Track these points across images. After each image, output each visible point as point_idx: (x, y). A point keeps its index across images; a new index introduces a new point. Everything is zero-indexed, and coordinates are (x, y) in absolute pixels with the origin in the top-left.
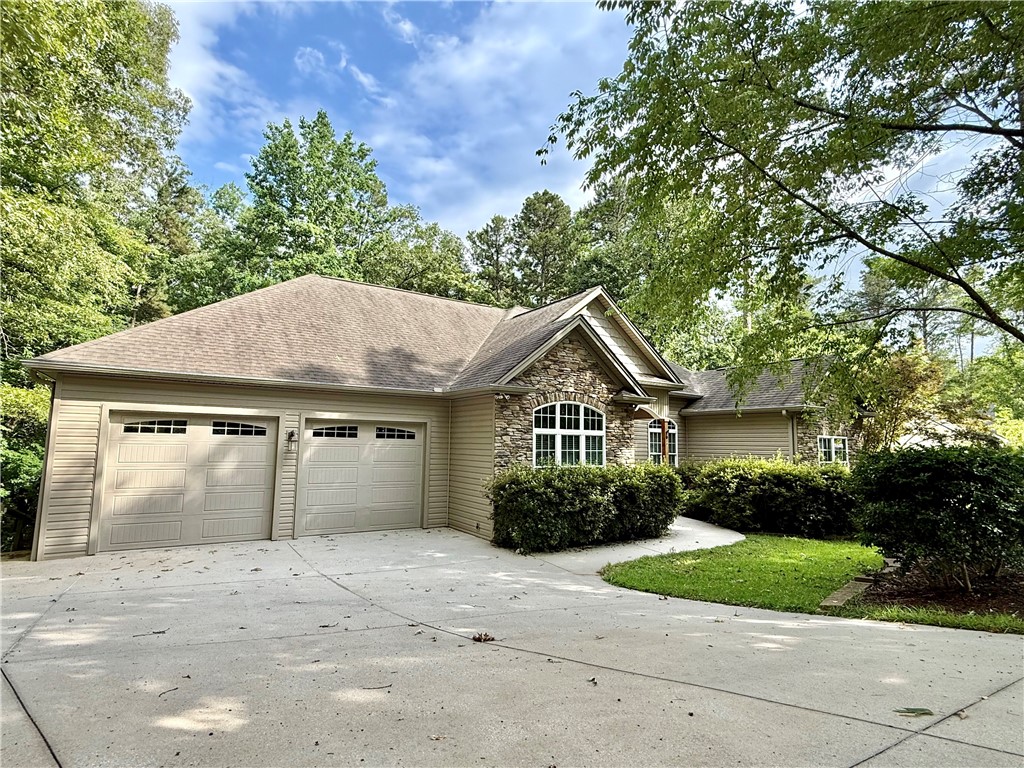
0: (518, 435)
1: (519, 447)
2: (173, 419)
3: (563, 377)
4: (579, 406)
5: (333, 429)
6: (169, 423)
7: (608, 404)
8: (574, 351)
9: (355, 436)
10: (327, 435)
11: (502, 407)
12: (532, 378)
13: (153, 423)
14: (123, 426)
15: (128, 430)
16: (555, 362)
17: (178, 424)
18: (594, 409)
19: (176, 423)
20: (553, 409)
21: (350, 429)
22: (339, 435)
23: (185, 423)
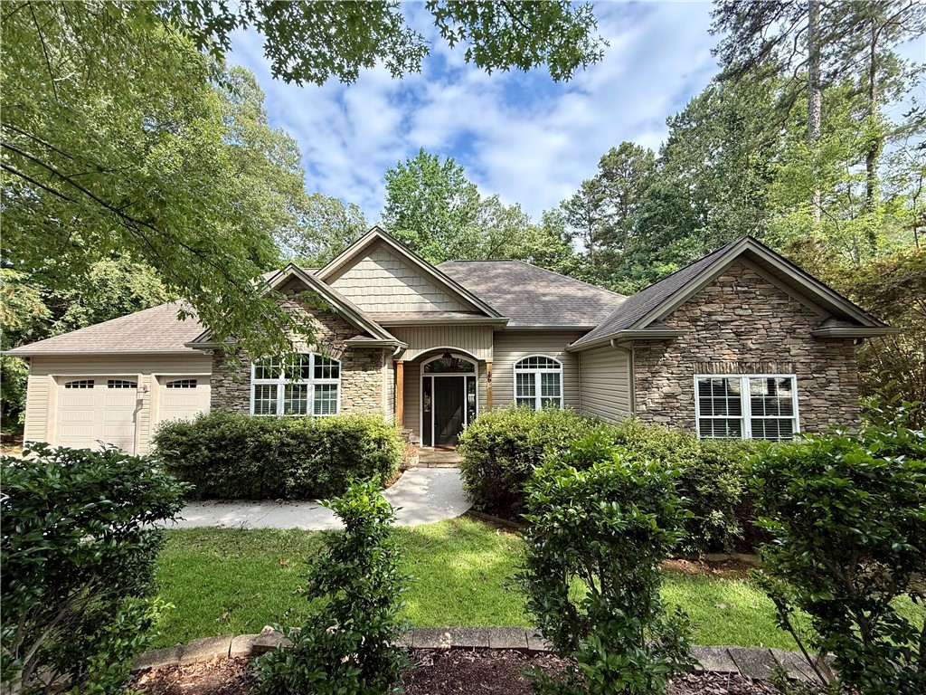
0: (234, 386)
1: (235, 397)
2: (87, 380)
4: (308, 355)
5: (180, 382)
6: (85, 382)
7: (345, 350)
9: (195, 387)
10: (176, 387)
11: (217, 362)
13: (78, 382)
14: (64, 385)
15: (67, 387)
18: (327, 357)
19: (89, 382)
21: (191, 381)
22: (184, 386)
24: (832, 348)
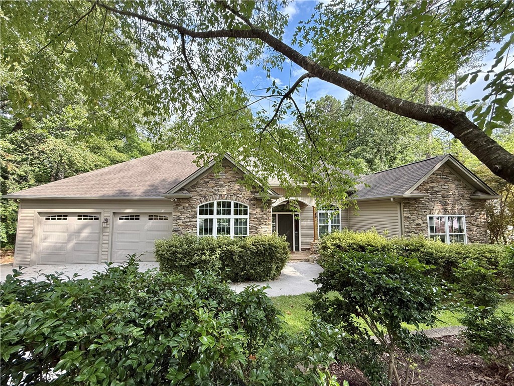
0: (187, 219)
1: (188, 226)
2: (62, 215)
3: (218, 186)
4: (230, 202)
5: (128, 216)
6: (61, 216)
7: (251, 200)
8: (227, 172)
9: (138, 219)
10: (125, 219)
11: (177, 205)
12: (197, 189)
13: (55, 216)
14: (45, 218)
15: (47, 219)
16: (212, 179)
17: (65, 216)
18: (241, 203)
19: (64, 216)
20: (212, 205)
21: (136, 216)
22: (131, 219)
23: (67, 216)
24: (477, 203)
